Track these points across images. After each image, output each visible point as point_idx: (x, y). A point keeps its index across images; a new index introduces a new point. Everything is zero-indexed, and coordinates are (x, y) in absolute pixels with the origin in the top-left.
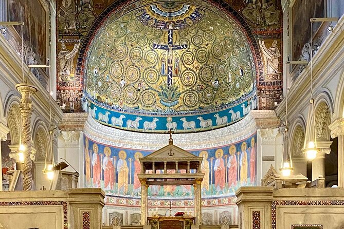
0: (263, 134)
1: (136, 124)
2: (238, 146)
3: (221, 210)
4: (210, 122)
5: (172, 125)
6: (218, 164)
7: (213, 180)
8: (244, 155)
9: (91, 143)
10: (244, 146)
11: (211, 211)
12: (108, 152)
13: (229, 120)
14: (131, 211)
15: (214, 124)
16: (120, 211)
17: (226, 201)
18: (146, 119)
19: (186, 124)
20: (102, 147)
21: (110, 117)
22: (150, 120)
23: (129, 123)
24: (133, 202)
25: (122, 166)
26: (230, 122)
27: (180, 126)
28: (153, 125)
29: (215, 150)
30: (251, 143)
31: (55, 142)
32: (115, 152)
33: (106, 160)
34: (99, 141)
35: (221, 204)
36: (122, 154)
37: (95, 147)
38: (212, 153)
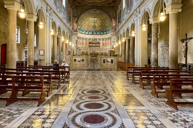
0: (113, 37)
1: (87, 33)
2: (108, 38)
3: (105, 51)
4: (103, 33)
5: (95, 33)
6: (104, 42)
7: (103, 45)
8: (109, 40)
9: (78, 37)
10: (109, 39)
11: (103, 51)
12: (81, 39)
13: (107, 33)
14: (86, 51)
15: (104, 33)
16: (84, 51)
17: (106, 49)
18: (89, 32)
19: (98, 33)
20: (80, 38)
21: (82, 32)
22: (90, 32)
23: (86, 33)
24: (86, 49)
25: (84, 41)
26: (107, 34)
27: (97, 33)
28: (91, 33)
29: (104, 39)
30: (110, 38)
31: (72, 38)
32: (83, 39)
33: (81, 40)
34: (80, 37)
35: (105, 50)
36: (85, 39)
37: (79, 38)
38: (103, 39)
